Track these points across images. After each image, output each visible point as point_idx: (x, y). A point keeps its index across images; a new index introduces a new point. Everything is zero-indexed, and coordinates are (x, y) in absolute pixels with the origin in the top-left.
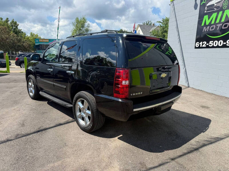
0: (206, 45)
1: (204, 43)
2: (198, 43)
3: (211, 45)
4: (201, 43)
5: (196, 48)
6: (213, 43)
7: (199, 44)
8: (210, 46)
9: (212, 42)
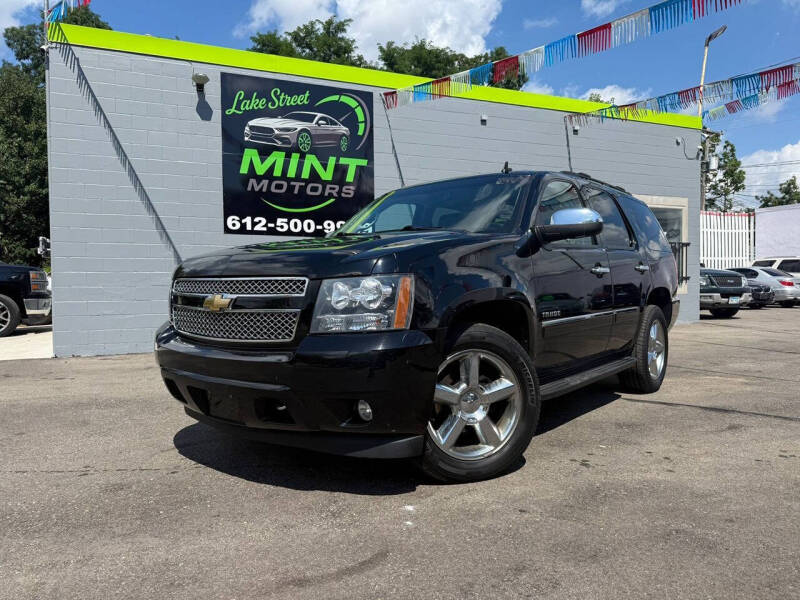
0: (266, 226)
1: (260, 221)
2: (237, 218)
3: (282, 227)
4: (248, 220)
5: (227, 230)
6: (288, 223)
7: (240, 221)
8: (279, 229)
9: (286, 220)
